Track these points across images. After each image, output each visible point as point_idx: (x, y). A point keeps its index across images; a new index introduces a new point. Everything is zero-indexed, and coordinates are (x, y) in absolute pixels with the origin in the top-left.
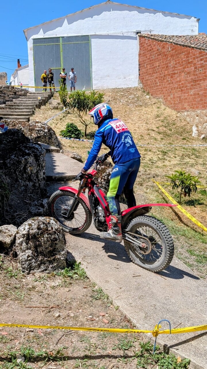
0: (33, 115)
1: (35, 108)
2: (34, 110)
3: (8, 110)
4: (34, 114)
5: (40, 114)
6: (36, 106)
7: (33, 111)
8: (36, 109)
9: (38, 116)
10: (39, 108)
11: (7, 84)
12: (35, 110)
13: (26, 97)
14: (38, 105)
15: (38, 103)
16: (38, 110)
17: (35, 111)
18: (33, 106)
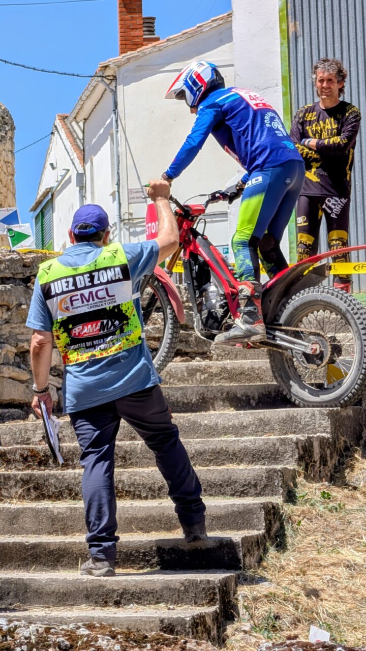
0: (272, 551)
1: (294, 475)
2: (278, 500)
3: (16, 505)
4: (281, 546)
5: (342, 542)
6: (305, 453)
7: (272, 513)
8: (299, 492)
9: (325, 558)
10: (337, 477)
11: (19, 237)
12: (291, 497)
13: (197, 362)
14: (322, 441)
15: (326, 423)
16: (326, 496)
17: (287, 509)
18: (273, 455)
